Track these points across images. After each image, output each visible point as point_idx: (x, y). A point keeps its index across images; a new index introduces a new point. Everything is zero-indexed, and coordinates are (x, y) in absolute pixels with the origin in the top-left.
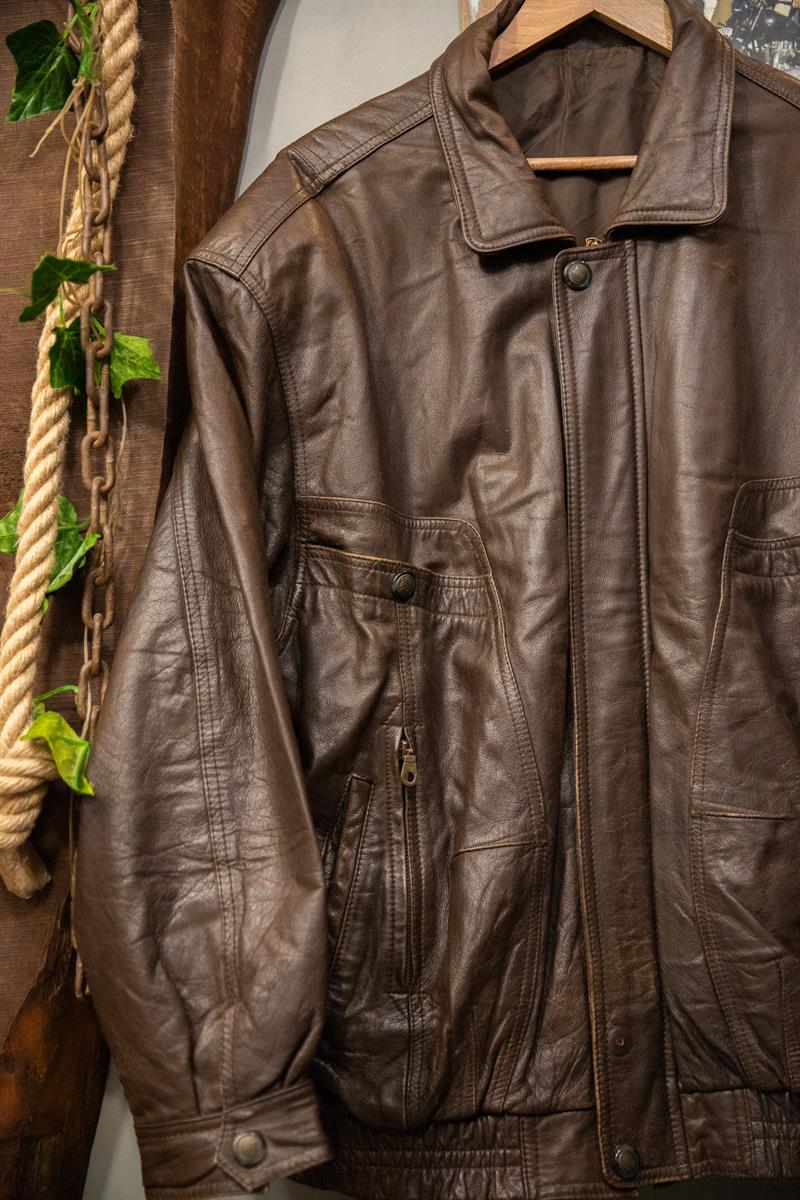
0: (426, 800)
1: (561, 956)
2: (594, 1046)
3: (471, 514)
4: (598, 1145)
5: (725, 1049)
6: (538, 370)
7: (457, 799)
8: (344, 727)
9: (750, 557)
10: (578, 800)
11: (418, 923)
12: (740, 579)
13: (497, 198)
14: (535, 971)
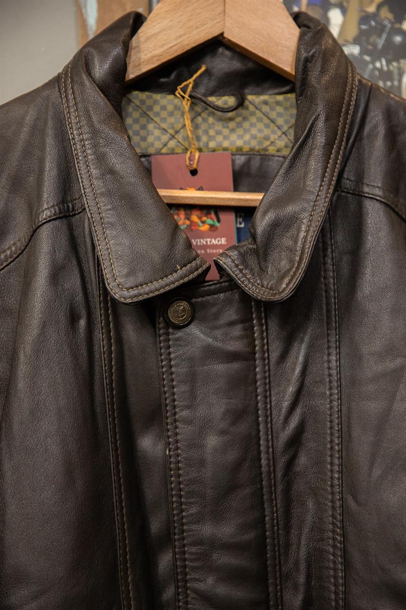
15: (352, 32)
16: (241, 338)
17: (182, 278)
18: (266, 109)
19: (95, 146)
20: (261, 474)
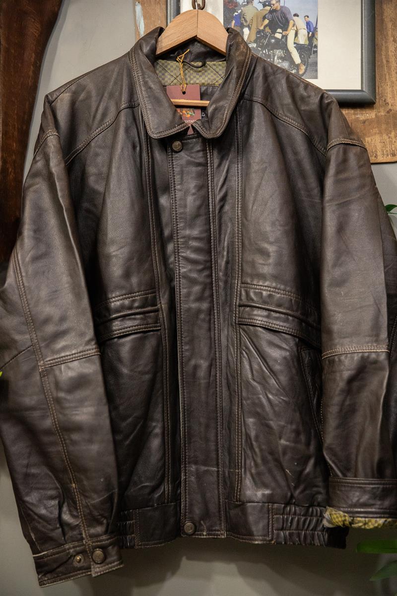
15: (253, 37)
16: (202, 157)
17: (178, 130)
18: (214, 67)
19: (144, 78)
20: (209, 212)
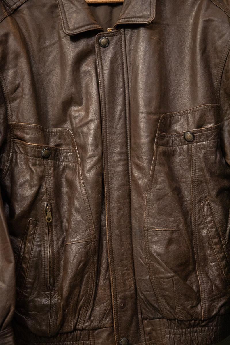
0: (56, 226)
1: (102, 277)
2: (113, 306)
3: (70, 127)
4: (115, 338)
5: (156, 306)
6: (91, 76)
7: (67, 224)
8: (26, 203)
9: (165, 140)
10: (107, 225)
11: (53, 267)
12: (161, 149)
13: (75, 15)
14: (93, 283)
